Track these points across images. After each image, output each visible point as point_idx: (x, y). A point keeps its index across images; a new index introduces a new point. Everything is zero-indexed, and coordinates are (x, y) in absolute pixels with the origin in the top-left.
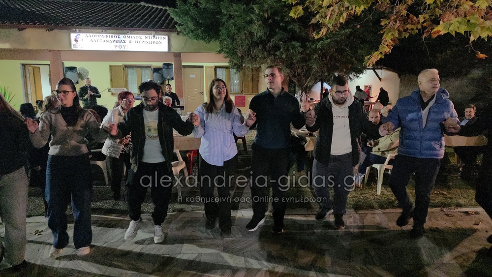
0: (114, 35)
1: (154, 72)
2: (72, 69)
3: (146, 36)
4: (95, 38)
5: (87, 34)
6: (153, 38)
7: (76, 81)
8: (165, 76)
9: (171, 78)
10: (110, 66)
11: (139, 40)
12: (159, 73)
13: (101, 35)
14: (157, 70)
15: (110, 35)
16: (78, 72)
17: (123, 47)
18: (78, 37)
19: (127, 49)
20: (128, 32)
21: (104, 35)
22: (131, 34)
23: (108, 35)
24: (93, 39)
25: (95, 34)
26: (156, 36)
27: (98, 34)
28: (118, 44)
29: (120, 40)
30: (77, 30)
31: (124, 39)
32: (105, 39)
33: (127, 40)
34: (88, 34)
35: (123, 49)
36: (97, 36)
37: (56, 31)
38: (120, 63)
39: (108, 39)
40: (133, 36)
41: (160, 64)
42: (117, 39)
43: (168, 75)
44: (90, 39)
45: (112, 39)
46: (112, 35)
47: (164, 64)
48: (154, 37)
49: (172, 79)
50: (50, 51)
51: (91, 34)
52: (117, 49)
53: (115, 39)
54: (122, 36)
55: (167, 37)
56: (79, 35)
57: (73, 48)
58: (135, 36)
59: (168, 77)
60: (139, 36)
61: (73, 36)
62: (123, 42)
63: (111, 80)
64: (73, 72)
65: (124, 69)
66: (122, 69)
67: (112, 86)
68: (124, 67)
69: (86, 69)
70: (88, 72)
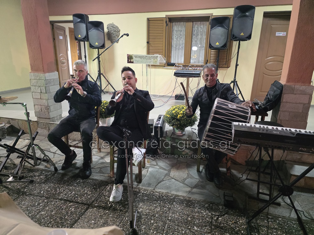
2: (98, 25)
7: (101, 45)
8: (236, 32)
9: (247, 35)
10: (149, 20)
14: (220, 21)
16: (106, 30)
38: (163, 15)
43: (242, 30)
47: (236, 8)
59: (242, 34)
63: (148, 42)
64: (98, 30)
65: (167, 25)
66: (165, 24)
67: (148, 53)
68: (168, 20)
69: (117, 27)
70: (119, 31)
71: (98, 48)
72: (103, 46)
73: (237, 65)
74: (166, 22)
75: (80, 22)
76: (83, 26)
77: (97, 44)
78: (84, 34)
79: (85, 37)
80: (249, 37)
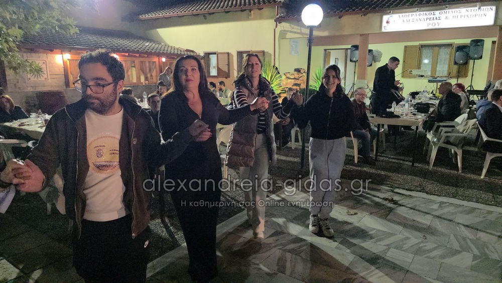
0: (428, 12)
1: (457, 51)
3: (468, 9)
4: (408, 18)
5: (399, 14)
6: (478, 10)
7: (370, 64)
8: (471, 54)
9: (480, 56)
10: (406, 47)
11: (456, 14)
12: (463, 51)
13: (414, 13)
14: (461, 48)
15: (424, 12)
16: (373, 54)
17: (437, 24)
18: (390, 19)
19: (441, 26)
20: (447, 7)
21: (418, 13)
22: (449, 9)
23: (422, 13)
24: (405, 19)
25: (408, 14)
26: (482, 8)
27: (411, 13)
28: (432, 22)
29: (435, 17)
30: (391, 11)
31: (440, 16)
32: (418, 17)
33: (443, 16)
34: (401, 15)
35: (437, 27)
36: (410, 16)
37: (369, 15)
39: (422, 17)
40: (450, 10)
41: (467, 41)
42: (432, 16)
43: (476, 54)
44: (402, 19)
45: (426, 17)
46: (426, 12)
47: (472, 41)
48: (479, 8)
50: (361, 35)
51: (404, 14)
52: (430, 27)
53: (429, 17)
54: (437, 13)
55: (494, 8)
56: (392, 16)
57: (383, 30)
58: (453, 10)
59: (476, 56)
60: (458, 10)
61: (385, 18)
62: (438, 18)
64: (369, 55)
66: (418, 49)
67: (404, 68)
68: (420, 46)
69: (380, 52)
70: (382, 54)
73: (472, 75)
75: (355, 50)
80: (481, 58)
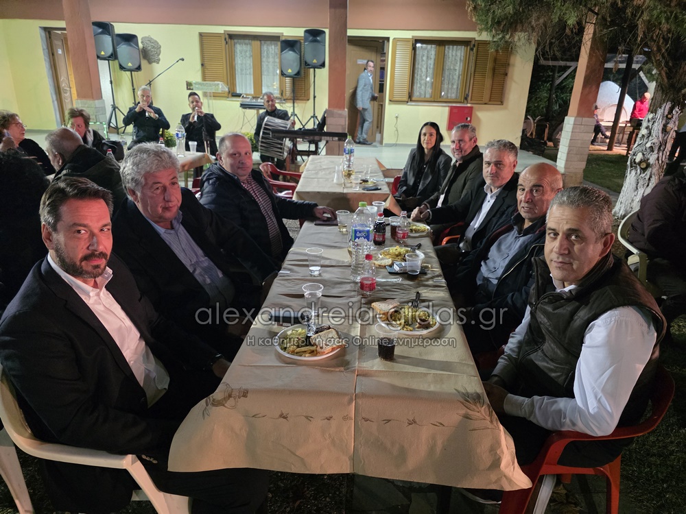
1: (283, 49)
2: (129, 39)
7: (136, 66)
8: (308, 58)
9: (321, 62)
10: (201, 35)
12: (296, 51)
14: (290, 44)
16: (141, 45)
38: (220, 29)
47: (306, 31)
49: (323, 65)
59: (315, 61)
63: (202, 65)
64: (131, 46)
65: (227, 43)
66: (224, 42)
67: (204, 78)
68: (227, 36)
69: (156, 41)
70: (160, 47)
71: (131, 71)
72: (139, 68)
73: (315, 97)
74: (225, 39)
75: (101, 33)
76: (107, 39)
77: (130, 64)
78: (110, 51)
79: (112, 55)
